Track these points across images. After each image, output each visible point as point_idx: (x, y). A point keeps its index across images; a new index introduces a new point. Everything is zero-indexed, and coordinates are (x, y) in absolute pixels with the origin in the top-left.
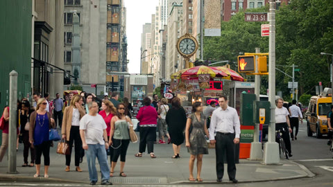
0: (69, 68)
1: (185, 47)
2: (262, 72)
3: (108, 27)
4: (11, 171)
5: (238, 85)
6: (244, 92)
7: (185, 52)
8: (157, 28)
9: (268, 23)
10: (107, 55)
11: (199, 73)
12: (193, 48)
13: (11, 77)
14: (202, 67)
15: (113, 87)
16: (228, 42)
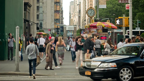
0: (38, 22)
1: (90, 13)
2: (126, 25)
3: (55, 3)
4: (17, 70)
5: (115, 31)
6: (118, 34)
7: (90, 15)
8: (76, 3)
9: (129, 3)
10: (55, 16)
11: (97, 25)
12: (94, 13)
13: (16, 29)
14: (99, 22)
15: (58, 30)
16: (108, 10)
